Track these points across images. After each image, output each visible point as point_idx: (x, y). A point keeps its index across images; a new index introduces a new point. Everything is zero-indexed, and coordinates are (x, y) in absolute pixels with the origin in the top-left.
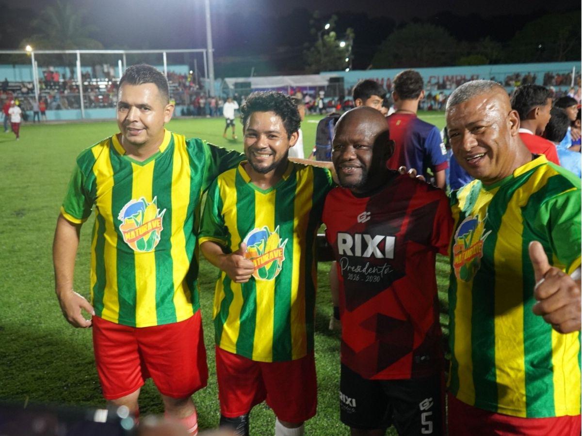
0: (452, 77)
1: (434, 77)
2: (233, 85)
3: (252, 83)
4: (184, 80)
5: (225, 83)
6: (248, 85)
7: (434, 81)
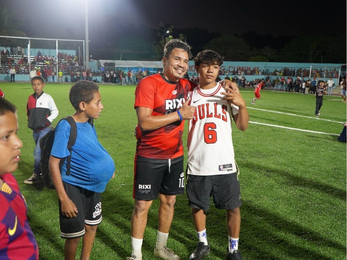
0: (243, 68)
1: (232, 67)
2: (104, 64)
3: (116, 64)
4: (71, 59)
5: (99, 62)
6: (113, 64)
7: (232, 70)
